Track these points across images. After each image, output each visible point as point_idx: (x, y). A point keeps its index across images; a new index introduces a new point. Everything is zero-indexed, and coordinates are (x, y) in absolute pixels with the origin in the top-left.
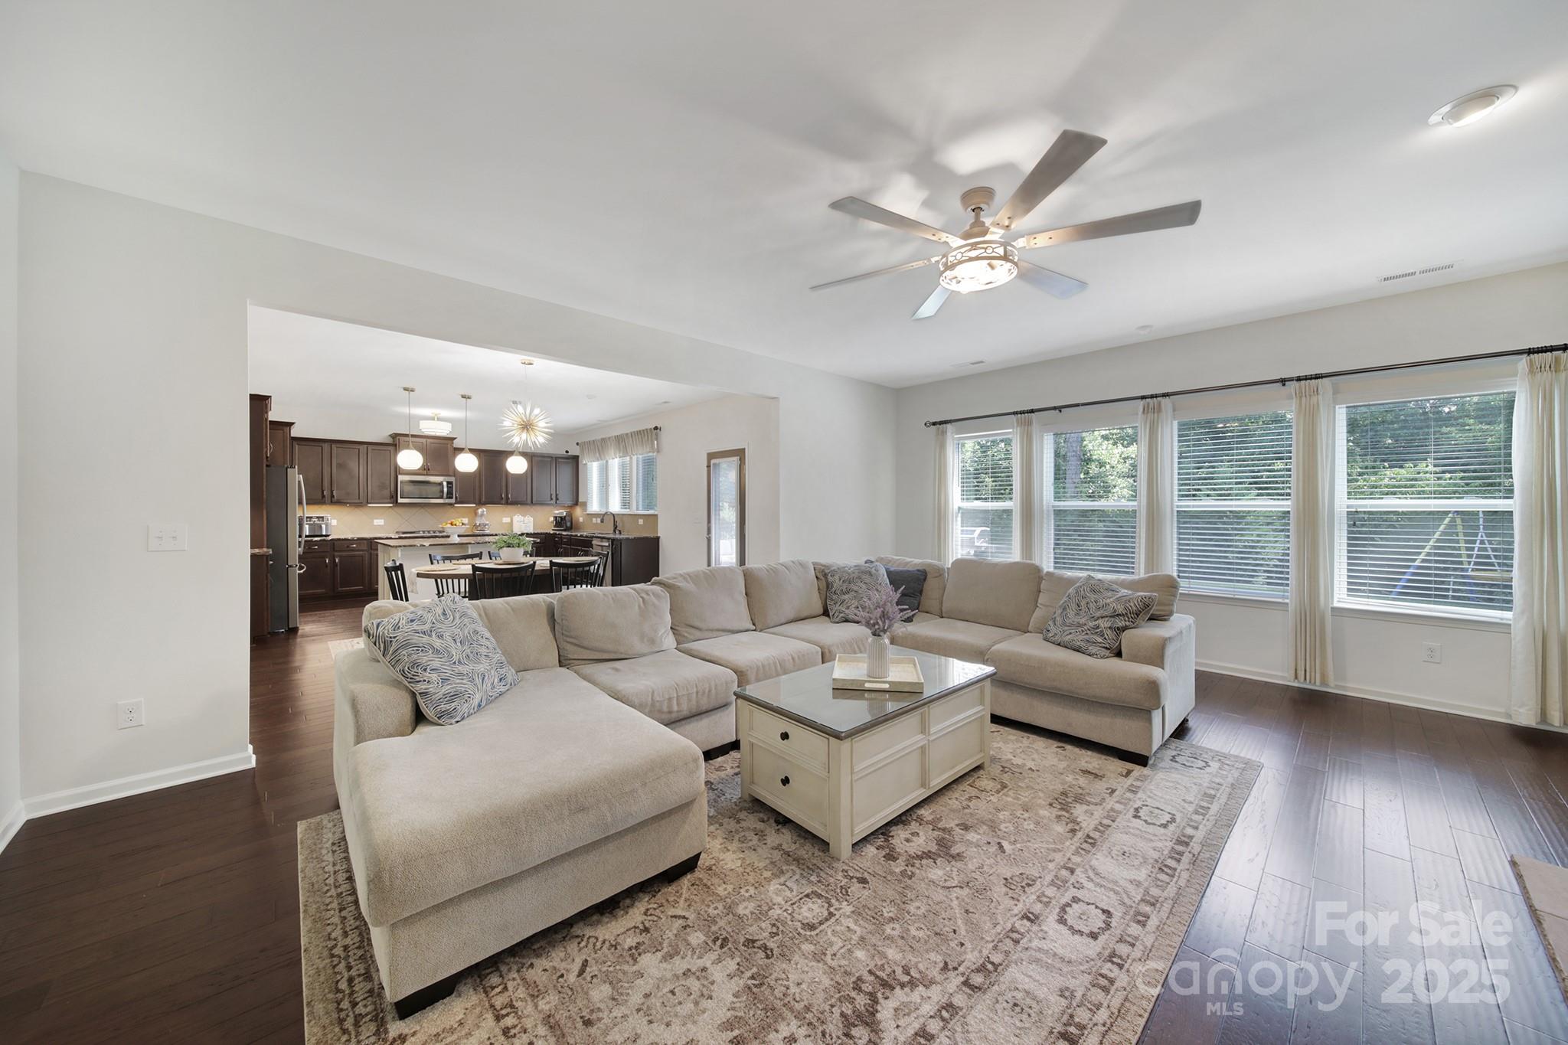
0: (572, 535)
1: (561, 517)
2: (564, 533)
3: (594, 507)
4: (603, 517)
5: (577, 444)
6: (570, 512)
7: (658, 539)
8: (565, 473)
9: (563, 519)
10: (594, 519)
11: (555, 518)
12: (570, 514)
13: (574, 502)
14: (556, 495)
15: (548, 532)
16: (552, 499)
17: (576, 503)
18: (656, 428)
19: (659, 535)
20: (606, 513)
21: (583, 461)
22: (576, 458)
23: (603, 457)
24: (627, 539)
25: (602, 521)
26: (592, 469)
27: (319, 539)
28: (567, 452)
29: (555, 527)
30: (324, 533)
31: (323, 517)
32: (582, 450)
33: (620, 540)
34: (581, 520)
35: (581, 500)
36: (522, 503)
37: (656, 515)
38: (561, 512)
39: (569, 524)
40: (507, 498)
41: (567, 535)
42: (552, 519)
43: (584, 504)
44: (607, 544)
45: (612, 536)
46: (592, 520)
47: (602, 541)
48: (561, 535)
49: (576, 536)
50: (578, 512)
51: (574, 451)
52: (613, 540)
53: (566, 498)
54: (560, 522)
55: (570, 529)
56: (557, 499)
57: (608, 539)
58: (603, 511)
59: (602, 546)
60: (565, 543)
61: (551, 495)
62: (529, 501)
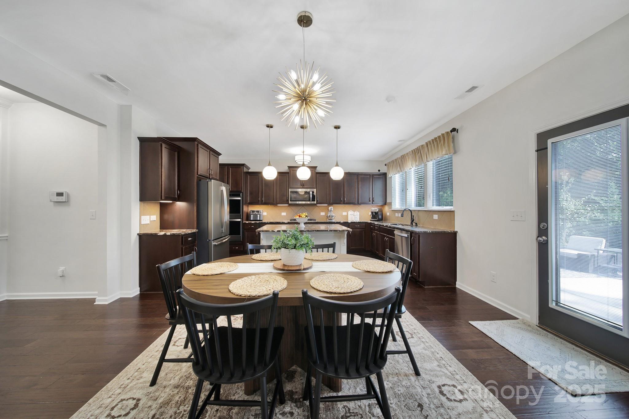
0: (380, 225)
1: (375, 212)
2: (376, 223)
3: (397, 205)
4: (403, 213)
5: (386, 165)
6: (381, 209)
7: (455, 234)
8: (378, 185)
9: (376, 213)
10: (397, 214)
11: (372, 213)
12: (381, 211)
13: (384, 203)
14: (373, 198)
15: (367, 221)
16: (370, 201)
17: (385, 203)
18: (454, 130)
19: (456, 230)
20: (405, 210)
21: (389, 176)
22: (385, 175)
23: (402, 169)
24: (425, 233)
25: (402, 216)
26: (396, 180)
27: (258, 222)
28: (379, 171)
29: (372, 218)
30: (258, 219)
31: (259, 211)
32: (388, 169)
33: (418, 234)
34: (388, 214)
35: (388, 201)
36: (353, 204)
37: (453, 211)
38: (376, 209)
39: (380, 217)
40: (344, 201)
41: (378, 225)
42: (370, 213)
43: (390, 204)
44: (406, 235)
45: (409, 228)
46: (395, 215)
47: (402, 233)
48: (374, 224)
49: (383, 226)
50: (387, 210)
51: (384, 170)
52: (412, 233)
53: (379, 200)
54: (375, 215)
55: (381, 220)
56: (373, 201)
57: (407, 231)
58: (403, 208)
59: (402, 236)
60: (377, 230)
61: (370, 198)
62: (356, 203)
